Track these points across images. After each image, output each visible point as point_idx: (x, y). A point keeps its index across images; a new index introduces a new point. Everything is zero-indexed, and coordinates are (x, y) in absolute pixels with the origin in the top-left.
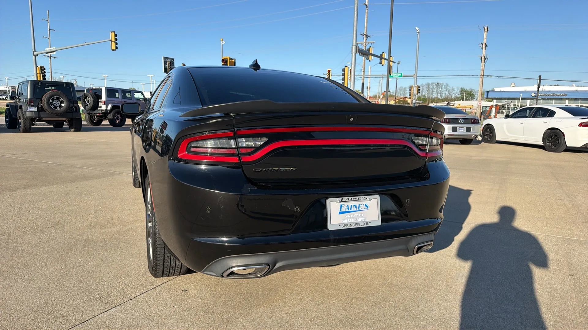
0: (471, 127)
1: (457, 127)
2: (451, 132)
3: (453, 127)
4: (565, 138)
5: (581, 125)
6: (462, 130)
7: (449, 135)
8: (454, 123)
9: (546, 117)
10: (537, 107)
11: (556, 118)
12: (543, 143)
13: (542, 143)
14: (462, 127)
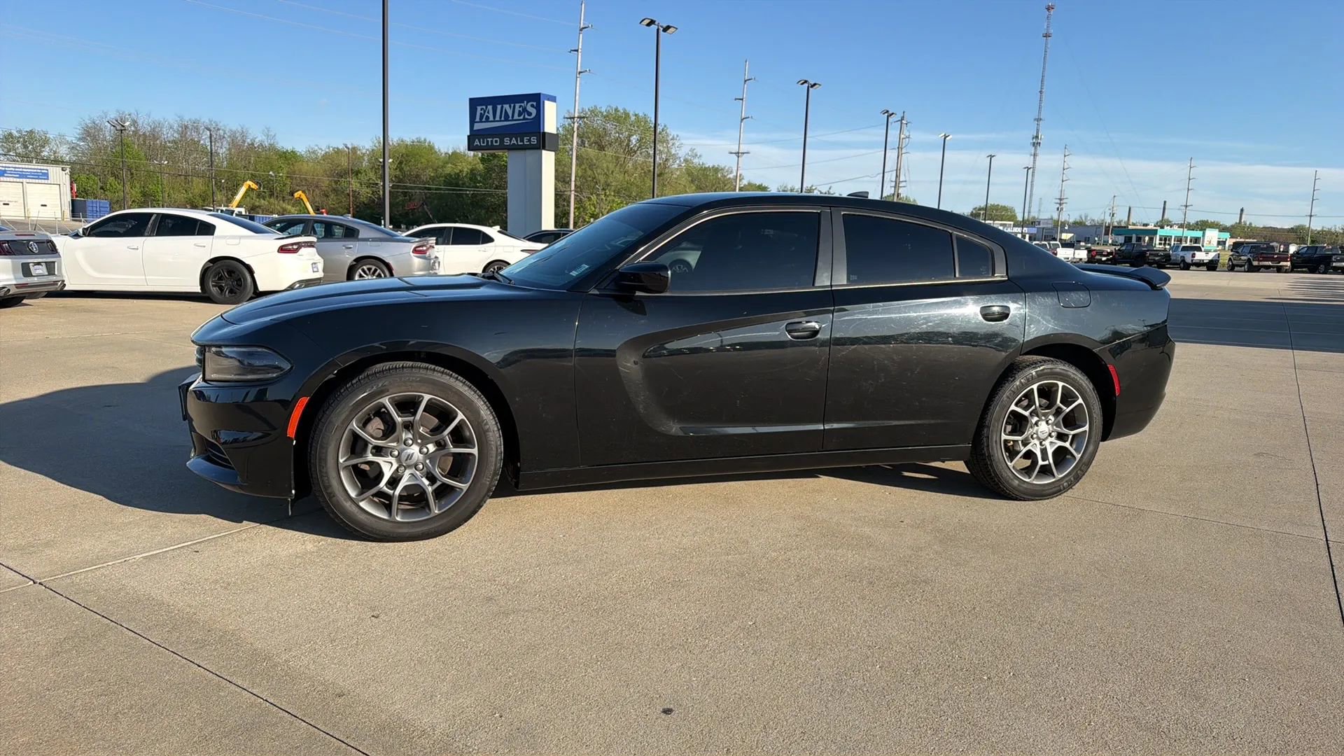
0: (54, 262)
1: (29, 263)
2: (21, 279)
3: (22, 264)
4: (255, 275)
5: (282, 250)
6: (41, 272)
7: (18, 286)
8: (22, 254)
9: (193, 234)
10: (158, 214)
11: (218, 237)
12: (201, 289)
13: (199, 287)
14: (39, 264)
